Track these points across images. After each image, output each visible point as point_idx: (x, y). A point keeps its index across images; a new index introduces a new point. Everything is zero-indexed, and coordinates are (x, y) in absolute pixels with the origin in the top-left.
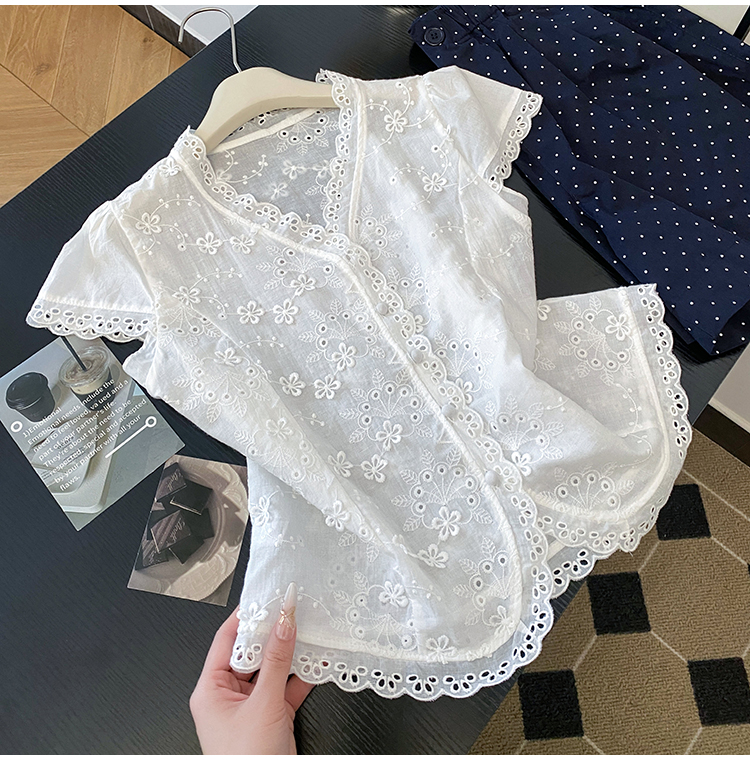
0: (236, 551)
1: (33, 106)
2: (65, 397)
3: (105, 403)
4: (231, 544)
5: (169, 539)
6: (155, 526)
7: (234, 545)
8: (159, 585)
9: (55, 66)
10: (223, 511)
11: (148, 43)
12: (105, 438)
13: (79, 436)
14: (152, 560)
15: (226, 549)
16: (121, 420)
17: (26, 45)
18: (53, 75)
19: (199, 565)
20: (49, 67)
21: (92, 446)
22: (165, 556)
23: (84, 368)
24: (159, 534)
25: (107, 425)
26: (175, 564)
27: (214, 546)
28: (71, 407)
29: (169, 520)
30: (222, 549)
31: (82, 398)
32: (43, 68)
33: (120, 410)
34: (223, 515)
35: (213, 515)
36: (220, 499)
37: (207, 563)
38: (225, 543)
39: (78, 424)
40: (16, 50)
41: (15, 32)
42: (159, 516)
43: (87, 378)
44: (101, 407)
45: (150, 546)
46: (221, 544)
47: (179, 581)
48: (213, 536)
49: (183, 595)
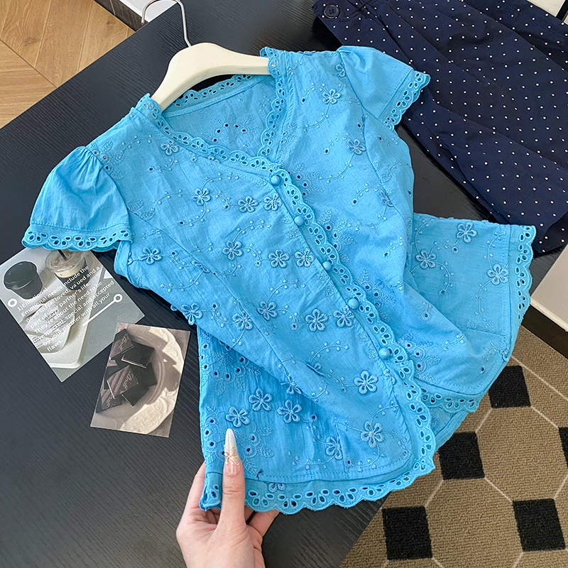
0: (174, 395)
1: (22, 69)
2: (50, 280)
3: (82, 284)
4: (171, 390)
5: (122, 388)
6: (111, 378)
7: (173, 390)
8: (115, 423)
9: (39, 40)
10: (163, 365)
11: (110, 25)
12: (83, 310)
13: (61, 309)
14: (109, 405)
15: (166, 393)
16: (94, 297)
17: (17, 23)
18: (38, 46)
19: (145, 406)
20: (35, 40)
21: (72, 318)
22: (119, 400)
23: (65, 258)
24: (114, 385)
25: (84, 300)
26: (127, 407)
27: (157, 392)
28: (55, 287)
29: (122, 373)
30: (164, 393)
31: (64, 280)
32: (30, 41)
33: (94, 289)
34: (163, 367)
35: (155, 368)
36: (160, 356)
37: (152, 405)
38: (165, 389)
39: (61, 301)
40: (10, 27)
41: (9, 13)
42: (114, 371)
43: (67, 265)
44: (78, 287)
45: (107, 394)
46: (163, 389)
47: (131, 419)
48: (156, 384)
49: (135, 429)
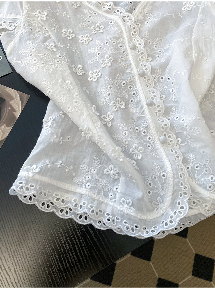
7: (9, 127)
10: (8, 110)
30: (3, 127)
34: (7, 112)
35: (2, 111)
36: (8, 105)
